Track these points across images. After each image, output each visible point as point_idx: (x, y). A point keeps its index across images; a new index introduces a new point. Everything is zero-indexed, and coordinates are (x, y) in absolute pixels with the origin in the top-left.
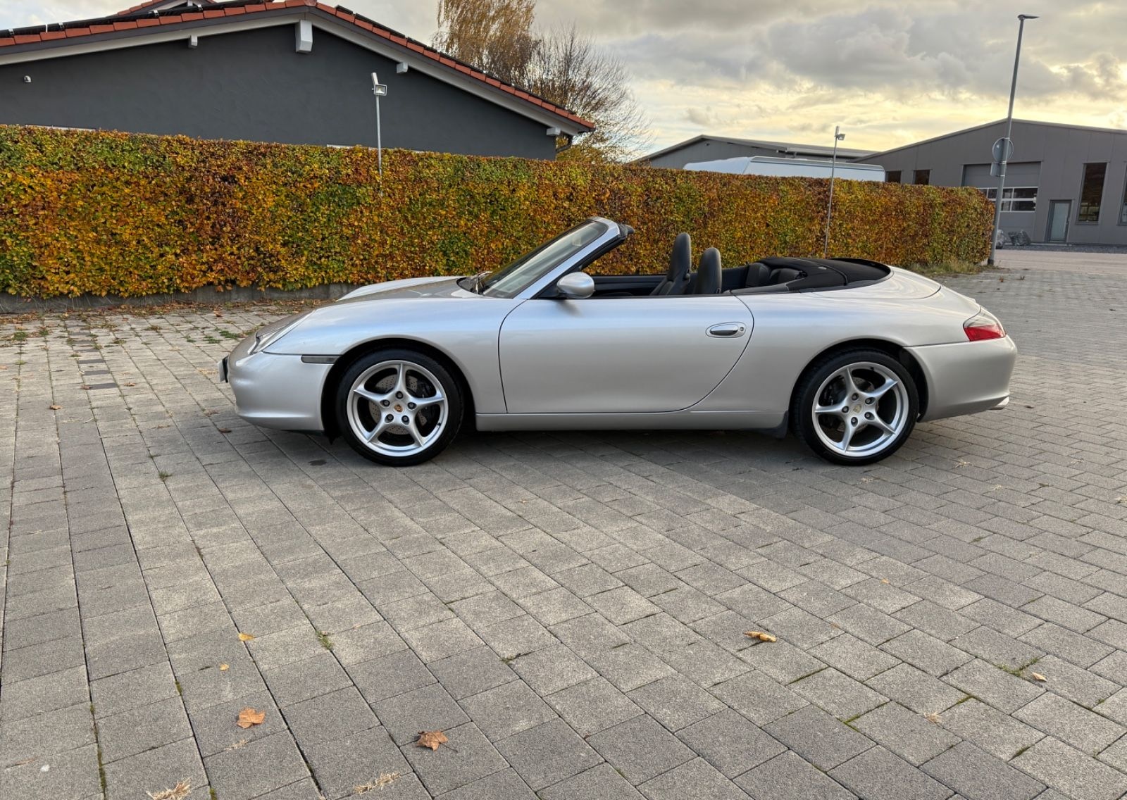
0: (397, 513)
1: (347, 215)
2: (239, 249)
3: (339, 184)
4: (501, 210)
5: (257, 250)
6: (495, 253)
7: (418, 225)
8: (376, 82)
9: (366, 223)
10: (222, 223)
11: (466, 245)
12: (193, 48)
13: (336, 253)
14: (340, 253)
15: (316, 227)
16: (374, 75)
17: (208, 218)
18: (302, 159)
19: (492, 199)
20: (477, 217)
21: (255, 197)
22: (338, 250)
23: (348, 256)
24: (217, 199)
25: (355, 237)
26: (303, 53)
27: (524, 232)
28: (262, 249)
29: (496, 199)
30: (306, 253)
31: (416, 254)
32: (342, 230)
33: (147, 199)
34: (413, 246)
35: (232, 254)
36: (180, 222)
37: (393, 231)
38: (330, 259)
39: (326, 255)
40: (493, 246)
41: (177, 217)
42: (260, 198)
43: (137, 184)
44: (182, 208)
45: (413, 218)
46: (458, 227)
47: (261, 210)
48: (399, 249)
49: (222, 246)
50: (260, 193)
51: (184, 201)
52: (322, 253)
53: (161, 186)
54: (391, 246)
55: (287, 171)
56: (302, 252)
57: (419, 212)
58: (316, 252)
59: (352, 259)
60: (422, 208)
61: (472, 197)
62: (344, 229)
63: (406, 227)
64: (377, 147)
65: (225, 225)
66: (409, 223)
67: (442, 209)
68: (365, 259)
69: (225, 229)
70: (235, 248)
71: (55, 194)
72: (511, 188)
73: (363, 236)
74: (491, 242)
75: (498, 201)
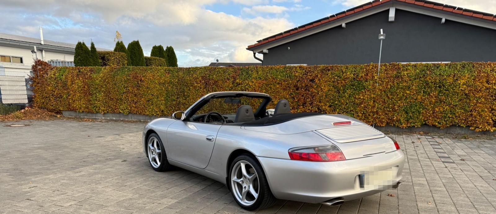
1: (359, 94)
2: (311, 108)
3: (357, 80)
4: (446, 90)
5: (318, 109)
6: (437, 113)
7: (393, 98)
8: (382, 33)
9: (367, 97)
10: (307, 98)
11: (420, 108)
13: (351, 110)
14: (352, 110)
15: (344, 99)
16: (382, 30)
17: (303, 96)
18: (344, 71)
19: (441, 85)
20: (429, 94)
21: (320, 87)
22: (352, 109)
23: (356, 112)
24: (307, 88)
25: (361, 103)
27: (460, 102)
28: (320, 108)
29: (443, 85)
30: (338, 110)
31: (390, 112)
32: (355, 101)
33: (284, 89)
34: (389, 108)
35: (309, 109)
36: (293, 97)
37: (380, 101)
38: (348, 113)
39: (346, 111)
40: (437, 109)
41: (292, 96)
42: (322, 88)
43: (281, 84)
44: (295, 92)
45: (391, 95)
46: (416, 99)
47: (322, 92)
48: (381, 109)
49: (306, 107)
50: (323, 86)
51: (295, 90)
52: (345, 110)
53: (288, 84)
54: (378, 108)
55: (335, 76)
56: (336, 110)
57: (395, 92)
58: (342, 110)
59: (358, 113)
60: (397, 90)
61: (427, 84)
62: (356, 100)
63: (386, 99)
64: (378, 62)
65: (308, 99)
66: (389, 98)
67: (408, 90)
68: (364, 113)
69: (307, 100)
70: (310, 107)
71: (258, 88)
72: (455, 78)
73: (365, 103)
74: (436, 107)
75: (444, 86)
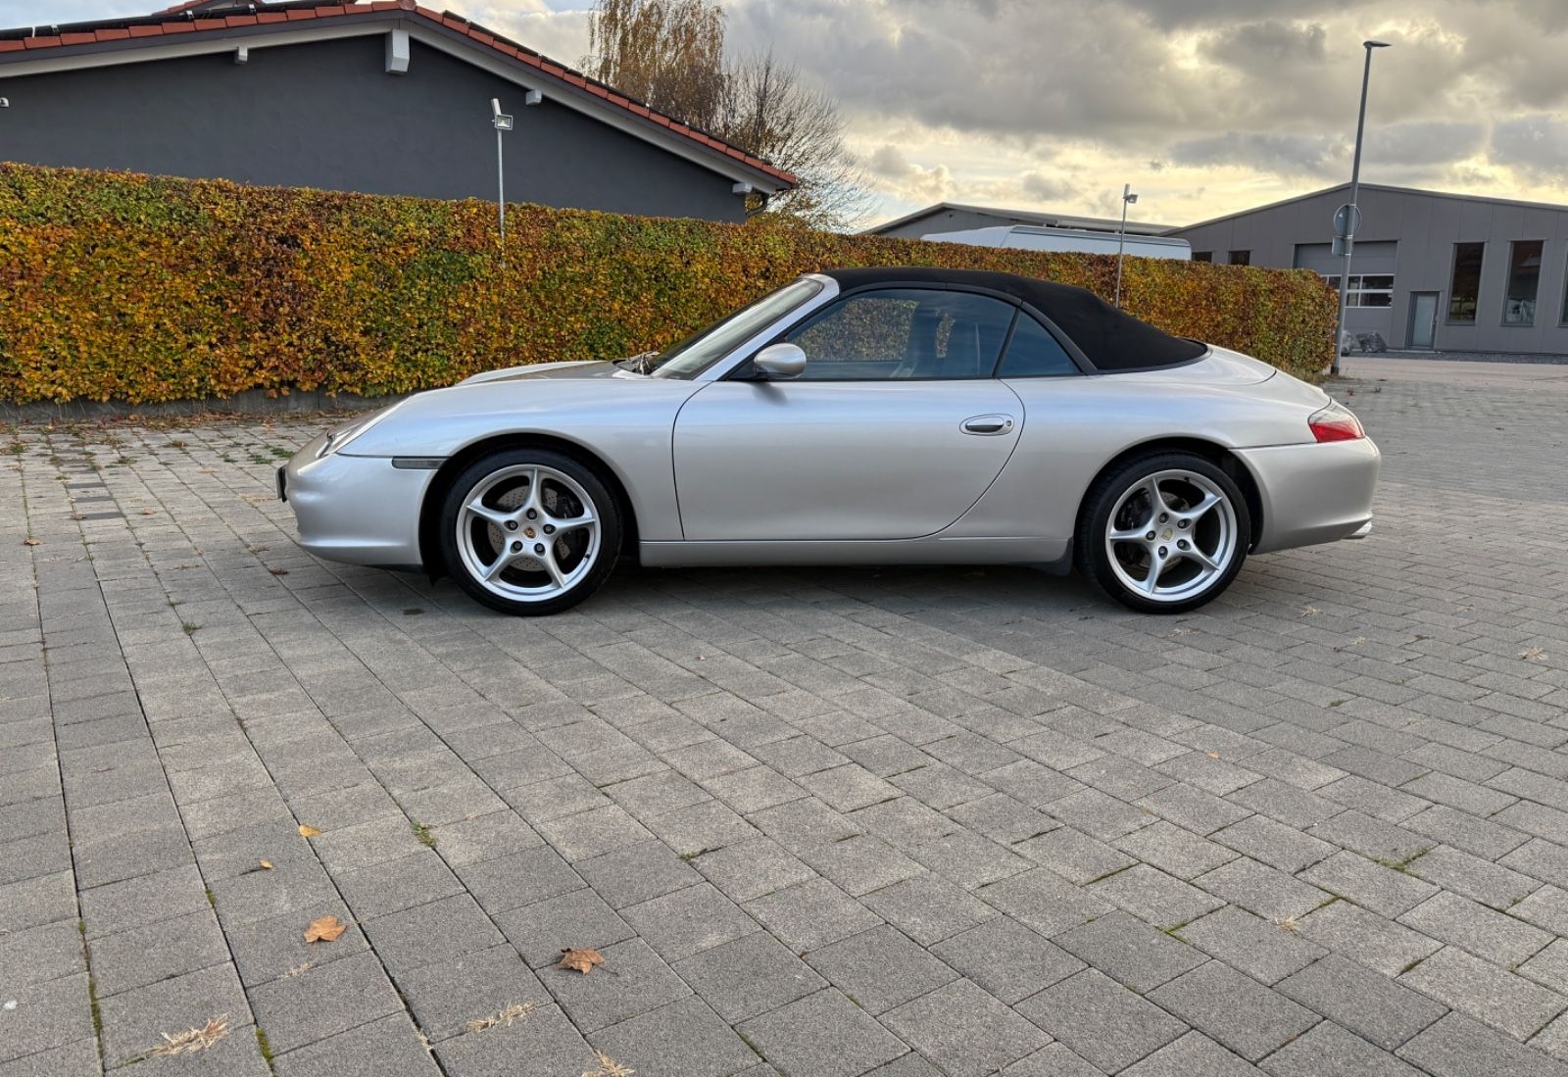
0: (526, 674)
1: (454, 293)
2: (300, 338)
3: (445, 250)
4: (671, 289)
5: (326, 340)
7: (555, 308)
8: (498, 111)
9: (482, 304)
10: (278, 301)
11: (621, 337)
12: (241, 64)
13: (438, 345)
14: (443, 345)
15: (410, 308)
16: (496, 102)
17: (258, 295)
18: (393, 216)
19: (658, 274)
20: (636, 298)
21: (326, 267)
22: (441, 342)
23: (455, 350)
24: (271, 267)
25: (465, 323)
26: (396, 74)
27: (702, 321)
28: (334, 339)
29: (663, 275)
30: (395, 344)
31: (552, 348)
32: (447, 314)
33: (170, 267)
34: (546, 337)
35: (290, 344)
36: (219, 300)
37: (519, 317)
38: (430, 353)
39: (424, 347)
40: (658, 337)
41: (214, 294)
42: (333, 267)
43: (158, 245)
44: (221, 279)
45: (547, 298)
46: (610, 311)
47: (332, 284)
48: (527, 341)
49: (276, 334)
50: (332, 261)
51: (223, 270)
52: (419, 344)
53: (191, 249)
54: (517, 336)
55: (370, 231)
56: (390, 342)
57: (557, 289)
58: (411, 344)
59: (460, 354)
60: (561, 285)
61: (631, 271)
62: (450, 312)
63: (537, 310)
64: (498, 201)
65: (282, 305)
66: (542, 305)
67: (588, 286)
68: (479, 354)
69: (281, 309)
70: (294, 337)
71: (39, 257)
72: (685, 260)
73: (477, 322)
74: (657, 333)
75: (666, 277)
